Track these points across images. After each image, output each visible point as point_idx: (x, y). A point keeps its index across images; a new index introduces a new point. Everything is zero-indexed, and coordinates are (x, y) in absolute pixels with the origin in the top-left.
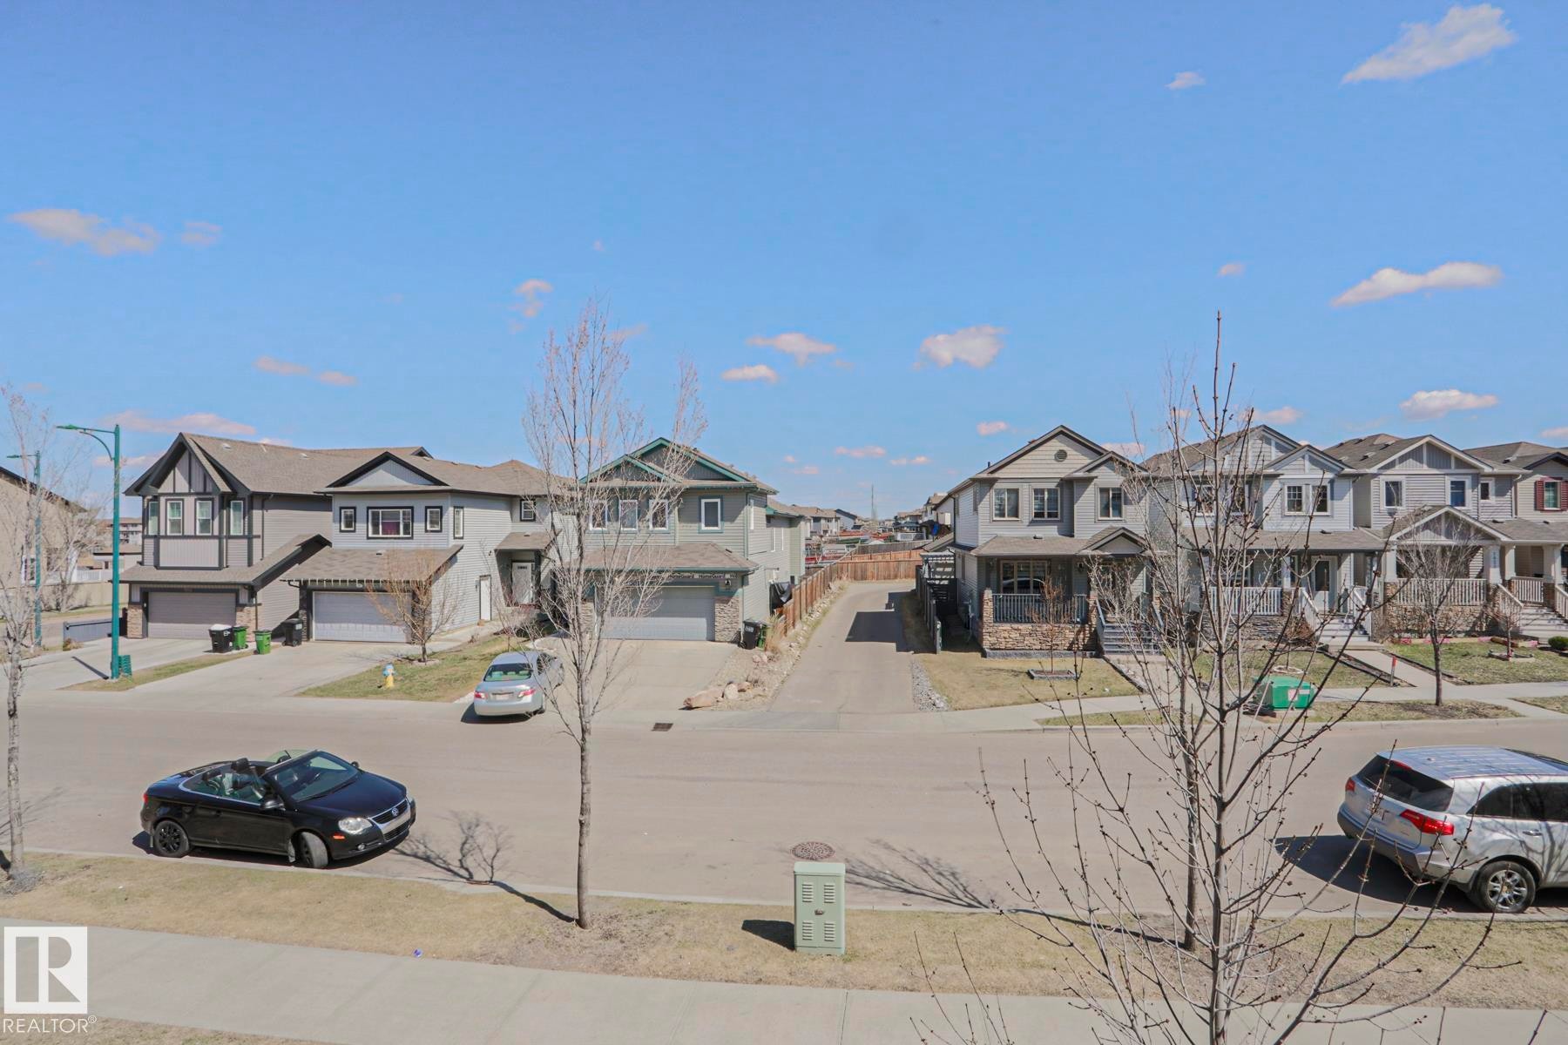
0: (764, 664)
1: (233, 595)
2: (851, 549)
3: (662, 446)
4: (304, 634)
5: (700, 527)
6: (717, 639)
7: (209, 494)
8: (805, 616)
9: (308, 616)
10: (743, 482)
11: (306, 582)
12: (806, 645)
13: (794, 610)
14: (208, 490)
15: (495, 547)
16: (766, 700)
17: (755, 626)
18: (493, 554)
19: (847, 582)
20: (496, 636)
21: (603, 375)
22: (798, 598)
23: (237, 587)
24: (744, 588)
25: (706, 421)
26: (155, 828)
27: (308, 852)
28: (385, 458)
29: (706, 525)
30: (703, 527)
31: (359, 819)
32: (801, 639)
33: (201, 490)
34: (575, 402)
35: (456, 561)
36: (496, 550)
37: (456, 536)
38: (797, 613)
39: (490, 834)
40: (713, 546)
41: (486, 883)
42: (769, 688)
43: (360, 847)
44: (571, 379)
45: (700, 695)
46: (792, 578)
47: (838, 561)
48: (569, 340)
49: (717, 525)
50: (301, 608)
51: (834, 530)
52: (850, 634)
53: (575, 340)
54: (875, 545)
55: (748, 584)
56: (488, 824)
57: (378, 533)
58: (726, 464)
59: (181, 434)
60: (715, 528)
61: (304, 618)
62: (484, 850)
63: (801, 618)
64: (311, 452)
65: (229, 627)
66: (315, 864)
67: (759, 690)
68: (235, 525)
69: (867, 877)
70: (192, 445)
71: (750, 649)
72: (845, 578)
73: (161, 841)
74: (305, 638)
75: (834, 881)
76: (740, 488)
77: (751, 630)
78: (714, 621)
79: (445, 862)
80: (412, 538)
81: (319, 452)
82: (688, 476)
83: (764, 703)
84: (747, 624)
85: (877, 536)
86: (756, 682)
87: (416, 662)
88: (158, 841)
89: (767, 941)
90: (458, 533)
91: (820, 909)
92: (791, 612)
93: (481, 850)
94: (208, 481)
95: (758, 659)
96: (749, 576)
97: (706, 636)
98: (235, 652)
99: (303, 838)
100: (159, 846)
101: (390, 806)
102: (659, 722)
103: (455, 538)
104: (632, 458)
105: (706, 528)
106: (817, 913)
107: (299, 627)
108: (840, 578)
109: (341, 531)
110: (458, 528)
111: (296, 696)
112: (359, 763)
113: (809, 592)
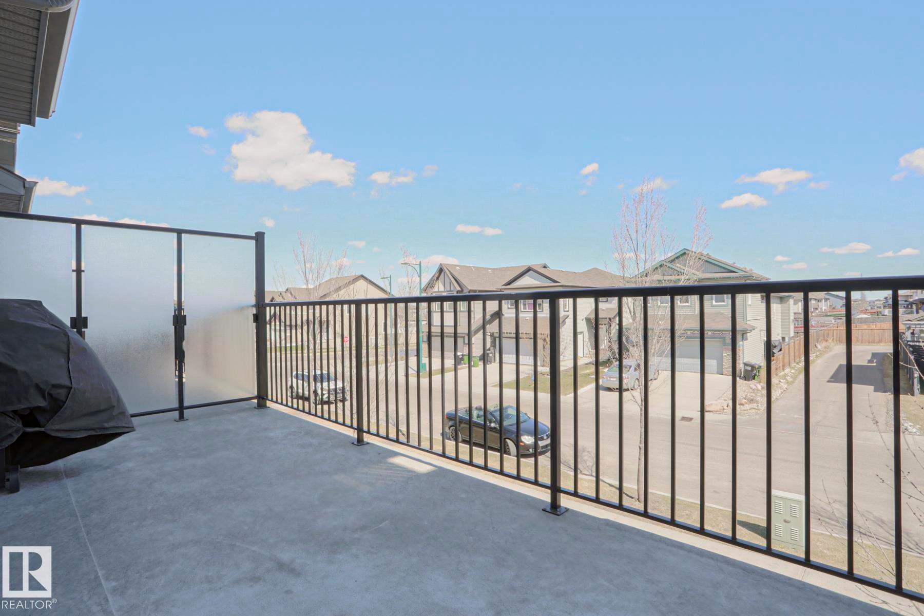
0: (758, 390)
1: (462, 339)
2: (837, 321)
3: (685, 253)
4: (493, 359)
5: (712, 303)
6: (724, 373)
7: (452, 291)
8: (793, 365)
9: (494, 350)
10: (741, 274)
11: (493, 333)
12: (793, 382)
13: (783, 359)
14: (452, 290)
15: (585, 316)
16: (759, 412)
17: (753, 367)
18: (584, 320)
19: (832, 344)
20: (586, 365)
21: (652, 217)
22: (787, 351)
23: (463, 335)
24: (745, 342)
25: (712, 235)
26: (449, 429)
27: (508, 449)
28: (529, 270)
29: (716, 302)
30: (714, 303)
31: (530, 437)
32: (789, 379)
33: (449, 290)
34: (637, 231)
35: (565, 324)
36: (585, 318)
37: (565, 310)
38: (786, 361)
39: (590, 456)
40: (721, 314)
41: (589, 475)
42: (761, 405)
43: (530, 450)
44: (635, 220)
45: (712, 404)
46: (783, 338)
47: (825, 328)
48: (634, 200)
49: (724, 302)
50: (491, 346)
51: (824, 308)
52: (832, 377)
53: (637, 199)
54: (862, 318)
55: (747, 340)
56: (588, 452)
57: (526, 309)
58: (730, 262)
59: (441, 264)
60: (723, 303)
61: (493, 351)
62: (587, 462)
63: (789, 365)
64: (493, 269)
65: (461, 354)
66: (512, 454)
67: (754, 405)
68: (462, 306)
69: (828, 518)
70: (445, 269)
71: (748, 381)
72: (830, 341)
73: (451, 435)
74: (493, 361)
75: (798, 504)
76: (740, 277)
77: (749, 368)
78: (722, 362)
79: (568, 464)
80: (542, 311)
81: (497, 269)
82: (703, 272)
83: (757, 414)
84: (746, 364)
85: (865, 311)
86: (752, 400)
87: (546, 375)
88: (450, 435)
89: (751, 532)
90: (566, 308)
91: (788, 519)
92: (781, 360)
93: (586, 462)
94: (451, 284)
95: (754, 387)
96: (748, 334)
97: (716, 371)
98: (464, 366)
99: (506, 442)
100: (451, 437)
101: (543, 434)
102: (684, 416)
103: (564, 311)
104: (666, 262)
105: (716, 304)
106: (785, 521)
107: (490, 355)
108: (827, 341)
109: (508, 308)
110: (566, 306)
111: (492, 386)
112: (527, 413)
113: (797, 348)
